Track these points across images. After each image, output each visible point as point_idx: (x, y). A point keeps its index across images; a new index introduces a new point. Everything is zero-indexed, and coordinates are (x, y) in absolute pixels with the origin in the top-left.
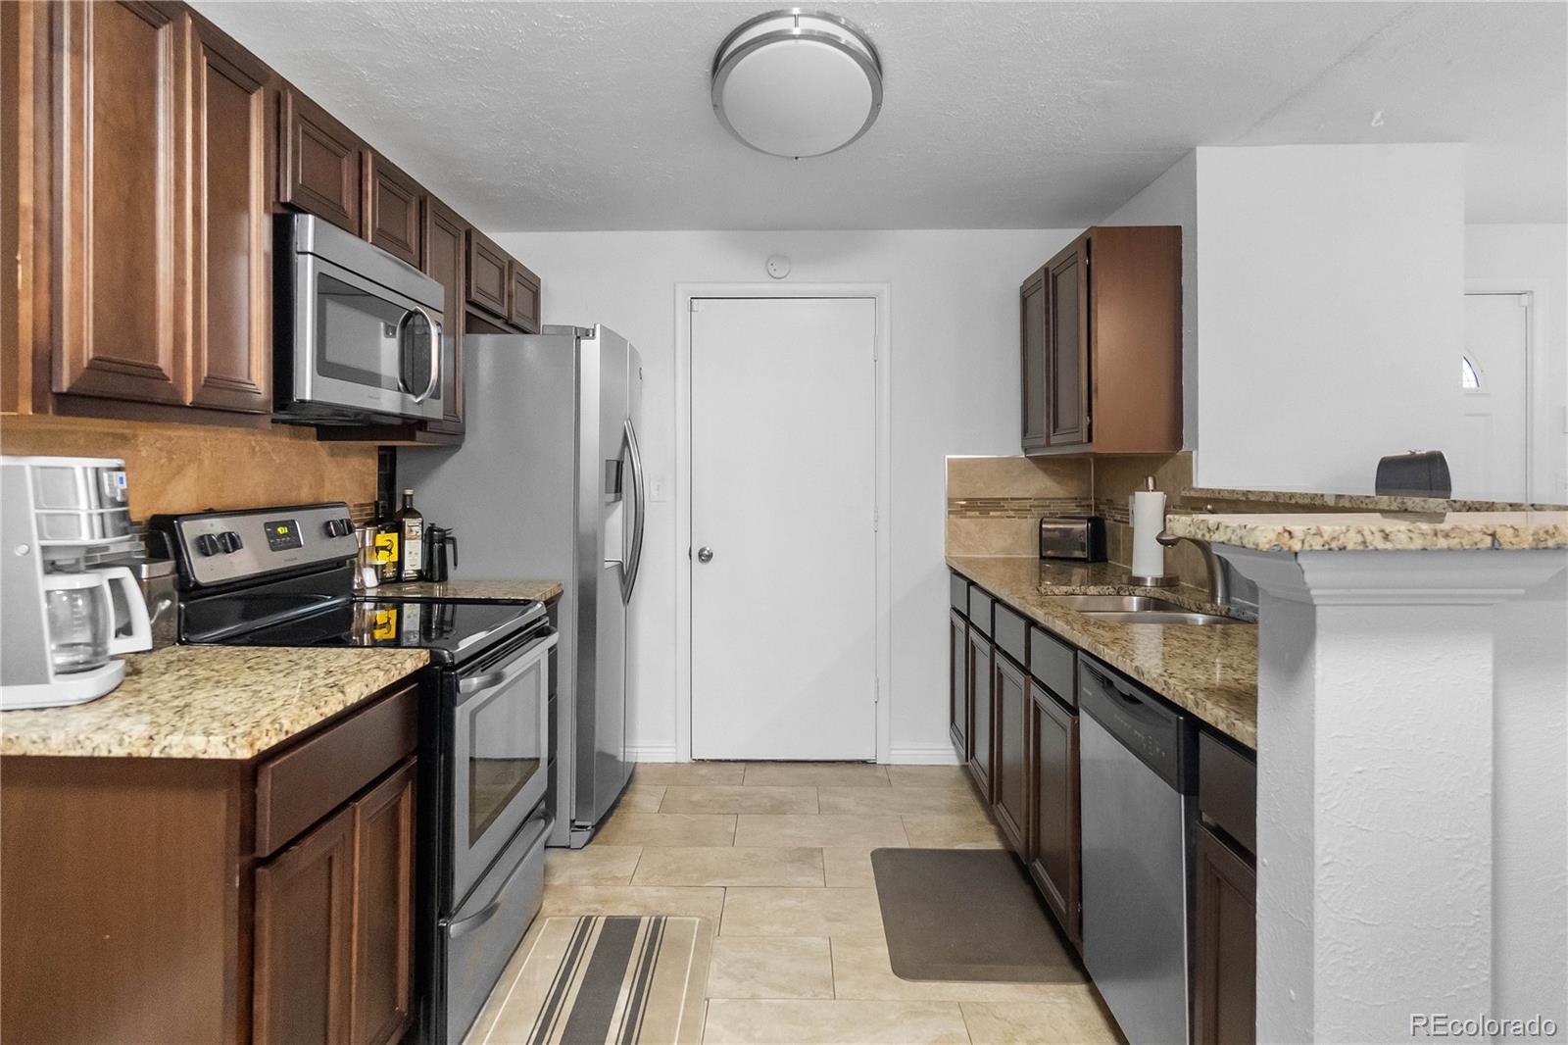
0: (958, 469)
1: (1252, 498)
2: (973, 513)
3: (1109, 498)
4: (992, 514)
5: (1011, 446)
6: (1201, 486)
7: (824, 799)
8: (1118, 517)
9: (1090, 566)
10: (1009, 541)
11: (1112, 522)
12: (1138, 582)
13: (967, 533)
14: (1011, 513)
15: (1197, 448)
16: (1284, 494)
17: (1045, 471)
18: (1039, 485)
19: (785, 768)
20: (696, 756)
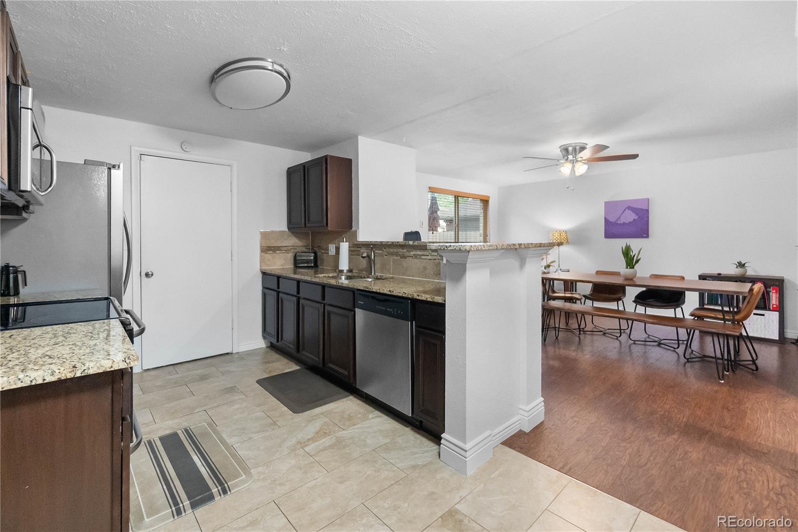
0: (264, 235)
1: (384, 243)
2: (270, 252)
3: (319, 245)
4: (277, 252)
5: (283, 226)
6: (360, 240)
7: (220, 369)
8: (323, 252)
9: (314, 269)
10: (284, 262)
11: (320, 253)
12: (342, 271)
13: (268, 259)
14: (284, 252)
15: (359, 229)
16: (396, 242)
17: (295, 236)
18: (293, 241)
19: (195, 363)
20: (144, 368)
